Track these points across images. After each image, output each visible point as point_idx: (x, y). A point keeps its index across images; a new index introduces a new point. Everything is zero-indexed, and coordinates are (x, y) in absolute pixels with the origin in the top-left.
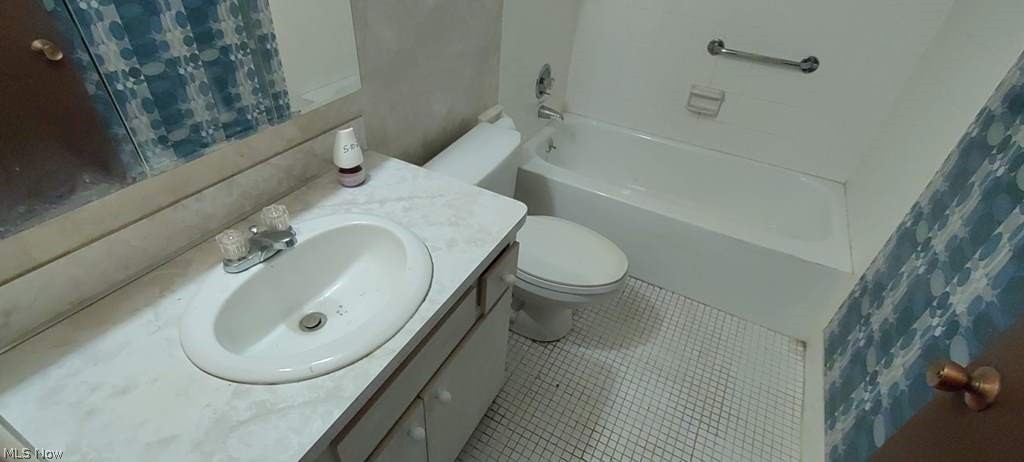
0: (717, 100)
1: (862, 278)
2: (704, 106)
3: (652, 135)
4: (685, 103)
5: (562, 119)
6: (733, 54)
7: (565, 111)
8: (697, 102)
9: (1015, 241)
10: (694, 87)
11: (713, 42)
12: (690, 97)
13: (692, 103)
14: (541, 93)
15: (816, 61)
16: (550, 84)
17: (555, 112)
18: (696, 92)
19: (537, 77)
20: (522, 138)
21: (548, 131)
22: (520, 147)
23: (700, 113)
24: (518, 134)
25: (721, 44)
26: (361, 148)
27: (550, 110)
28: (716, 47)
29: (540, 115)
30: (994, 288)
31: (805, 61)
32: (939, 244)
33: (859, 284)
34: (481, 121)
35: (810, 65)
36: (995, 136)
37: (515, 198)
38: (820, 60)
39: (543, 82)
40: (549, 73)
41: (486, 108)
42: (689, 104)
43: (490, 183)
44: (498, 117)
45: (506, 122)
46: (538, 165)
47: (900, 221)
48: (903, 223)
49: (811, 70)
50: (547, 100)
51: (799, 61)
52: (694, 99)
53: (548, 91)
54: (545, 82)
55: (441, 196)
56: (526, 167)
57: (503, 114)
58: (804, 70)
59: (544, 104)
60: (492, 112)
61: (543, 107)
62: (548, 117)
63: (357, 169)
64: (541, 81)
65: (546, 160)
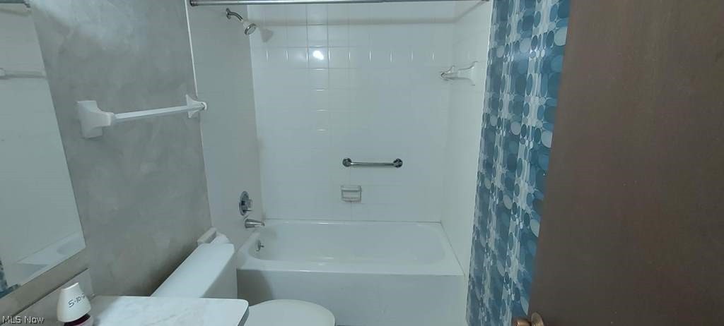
0: (356, 191)
1: (470, 276)
2: (352, 196)
3: (327, 221)
4: (340, 197)
5: (264, 225)
6: (358, 165)
7: (264, 218)
8: (346, 195)
9: (527, 157)
10: (342, 186)
11: (345, 160)
12: (342, 194)
13: (345, 196)
14: (244, 211)
15: (400, 161)
16: (249, 204)
17: (256, 221)
18: (344, 189)
19: (239, 201)
20: (235, 248)
21: (255, 236)
22: (234, 254)
23: (351, 201)
24: (232, 245)
25: (349, 161)
26: (88, 297)
27: (252, 221)
28: (347, 162)
29: (247, 226)
30: (532, 185)
31: (395, 162)
32: (498, 183)
33: (470, 281)
34: (201, 243)
35: (398, 163)
36: (494, 122)
37: (238, 298)
38: (402, 160)
39: (244, 204)
40: (247, 197)
41: (203, 232)
42: (343, 198)
43: (215, 292)
44: (214, 236)
45: (222, 238)
46: (252, 263)
47: (476, 186)
48: (478, 186)
49: (400, 166)
50: (249, 215)
51: (392, 162)
52: (344, 193)
53: (249, 209)
54: (246, 203)
55: (172, 316)
56: (243, 268)
57: (218, 233)
58: (396, 166)
59: (248, 218)
60: (209, 234)
61: (248, 220)
62: (253, 226)
63: (85, 318)
64: (243, 203)
65: (259, 257)
